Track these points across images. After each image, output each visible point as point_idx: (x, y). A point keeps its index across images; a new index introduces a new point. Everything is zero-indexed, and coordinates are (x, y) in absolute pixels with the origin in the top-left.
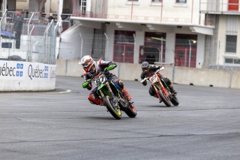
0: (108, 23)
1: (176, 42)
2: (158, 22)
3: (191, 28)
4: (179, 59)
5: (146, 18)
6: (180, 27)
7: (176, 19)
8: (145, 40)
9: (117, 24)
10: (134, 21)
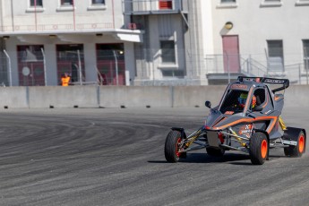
0: (7, 37)
1: (98, 54)
2: (71, 30)
3: (114, 35)
4: (103, 76)
5: (55, 26)
6: (99, 35)
7: (94, 25)
8: (58, 55)
9: (19, 38)
10: (40, 31)
